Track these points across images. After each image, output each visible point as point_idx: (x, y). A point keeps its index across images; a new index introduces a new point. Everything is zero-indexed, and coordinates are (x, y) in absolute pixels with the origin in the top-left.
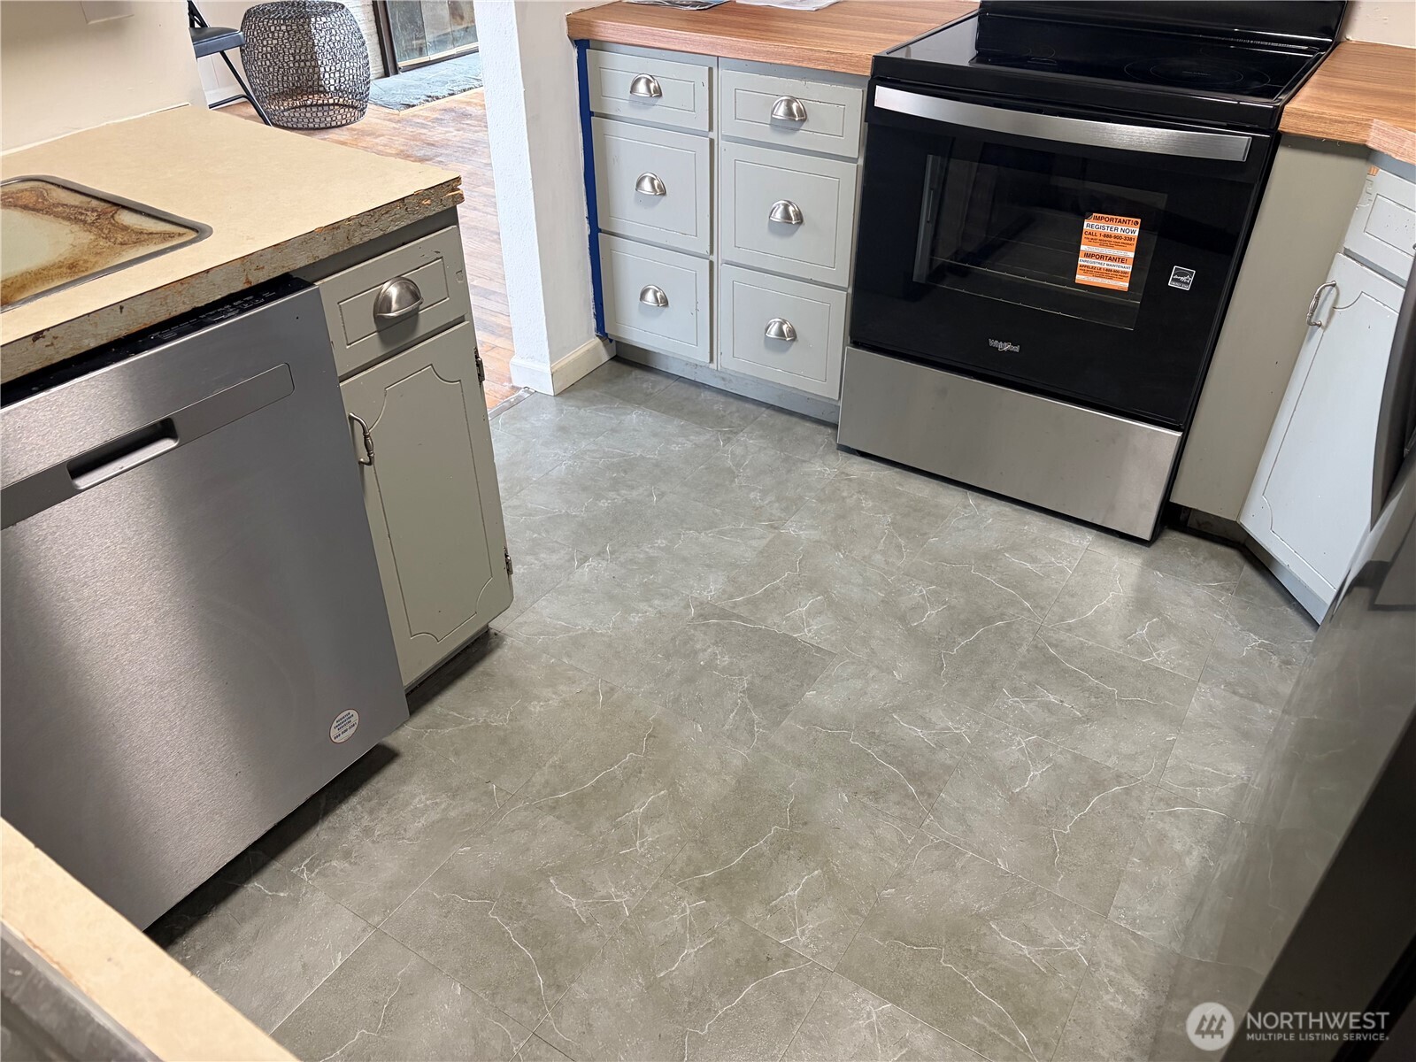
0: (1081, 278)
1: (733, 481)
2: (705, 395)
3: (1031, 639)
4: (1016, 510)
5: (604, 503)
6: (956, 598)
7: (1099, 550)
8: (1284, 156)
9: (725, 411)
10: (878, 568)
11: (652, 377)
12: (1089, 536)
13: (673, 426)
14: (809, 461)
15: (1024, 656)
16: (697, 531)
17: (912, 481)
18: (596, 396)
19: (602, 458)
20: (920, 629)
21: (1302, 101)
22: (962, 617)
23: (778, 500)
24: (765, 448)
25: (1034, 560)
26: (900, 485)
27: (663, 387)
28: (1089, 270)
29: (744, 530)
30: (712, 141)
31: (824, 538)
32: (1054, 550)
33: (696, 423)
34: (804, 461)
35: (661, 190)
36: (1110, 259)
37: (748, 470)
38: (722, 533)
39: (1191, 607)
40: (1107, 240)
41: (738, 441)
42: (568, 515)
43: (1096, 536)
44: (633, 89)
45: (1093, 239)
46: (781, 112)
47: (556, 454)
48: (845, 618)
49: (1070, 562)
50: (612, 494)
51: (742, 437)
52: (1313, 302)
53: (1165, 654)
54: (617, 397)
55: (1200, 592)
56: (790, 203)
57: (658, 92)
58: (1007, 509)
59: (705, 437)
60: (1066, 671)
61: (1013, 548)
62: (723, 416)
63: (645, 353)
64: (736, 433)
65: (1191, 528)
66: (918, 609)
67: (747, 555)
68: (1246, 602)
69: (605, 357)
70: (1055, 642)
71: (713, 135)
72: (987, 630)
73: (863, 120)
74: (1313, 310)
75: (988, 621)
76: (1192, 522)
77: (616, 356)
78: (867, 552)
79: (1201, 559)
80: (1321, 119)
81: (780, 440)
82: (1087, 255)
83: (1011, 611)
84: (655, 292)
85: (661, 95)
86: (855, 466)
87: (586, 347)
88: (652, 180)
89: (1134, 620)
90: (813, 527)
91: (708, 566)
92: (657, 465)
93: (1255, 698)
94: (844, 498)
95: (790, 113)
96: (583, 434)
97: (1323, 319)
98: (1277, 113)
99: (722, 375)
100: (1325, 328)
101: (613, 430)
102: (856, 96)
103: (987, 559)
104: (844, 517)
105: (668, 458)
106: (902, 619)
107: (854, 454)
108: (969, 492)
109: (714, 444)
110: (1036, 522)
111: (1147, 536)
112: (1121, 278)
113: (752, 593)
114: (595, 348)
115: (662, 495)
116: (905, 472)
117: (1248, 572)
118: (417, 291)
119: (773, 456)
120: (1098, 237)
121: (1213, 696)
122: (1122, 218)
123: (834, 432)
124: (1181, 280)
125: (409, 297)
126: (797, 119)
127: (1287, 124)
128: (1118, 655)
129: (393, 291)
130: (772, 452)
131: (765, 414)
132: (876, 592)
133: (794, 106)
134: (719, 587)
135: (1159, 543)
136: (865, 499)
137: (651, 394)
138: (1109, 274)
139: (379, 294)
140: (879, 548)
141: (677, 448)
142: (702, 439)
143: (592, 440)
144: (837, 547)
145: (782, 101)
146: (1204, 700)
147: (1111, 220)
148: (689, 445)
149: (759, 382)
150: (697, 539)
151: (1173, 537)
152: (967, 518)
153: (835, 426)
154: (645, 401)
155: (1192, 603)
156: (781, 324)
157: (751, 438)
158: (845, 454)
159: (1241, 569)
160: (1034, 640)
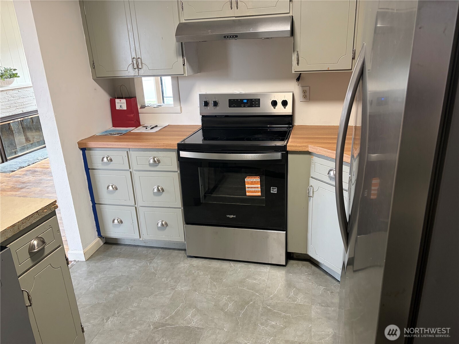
0: (248, 194)
1: (155, 276)
2: (139, 249)
3: (262, 305)
4: (246, 264)
5: (111, 295)
6: (236, 298)
7: (272, 271)
8: (290, 156)
9: (147, 253)
10: (210, 294)
11: (120, 247)
12: (268, 268)
13: (131, 262)
14: (179, 264)
15: (261, 312)
16: (147, 297)
17: (213, 262)
18: (101, 258)
19: (107, 279)
20: (228, 311)
21: (290, 143)
22: (240, 304)
23: (172, 279)
24: (164, 263)
25: (255, 279)
26: (210, 264)
27: (124, 250)
28: (249, 192)
29: (163, 292)
30: (131, 172)
31: (190, 288)
32: (260, 274)
33: (138, 259)
34: (178, 264)
35: (116, 188)
36: (254, 188)
37: (160, 271)
38: (156, 295)
39: (302, 282)
40: (252, 183)
41: (154, 262)
42: (98, 303)
43: (270, 267)
44: (102, 160)
45: (248, 184)
46: (152, 161)
47: (90, 282)
48: (204, 315)
49: (265, 277)
50: (114, 291)
51: (155, 260)
52: (308, 191)
53: (300, 299)
54: (109, 256)
55: (303, 277)
56: (159, 186)
57: (111, 160)
58: (243, 265)
59: (143, 263)
60: (275, 313)
61: (249, 277)
62: (147, 255)
63: (116, 239)
64: (153, 260)
65: (295, 258)
66: (226, 305)
67: (166, 301)
68: (316, 277)
69: (102, 243)
70: (269, 304)
71: (131, 170)
72: (248, 306)
73: (177, 160)
74: (308, 193)
75: (248, 303)
76: (295, 256)
77: (106, 242)
78: (205, 290)
79: (300, 267)
80: (296, 146)
81: (168, 258)
82: (248, 188)
83: (254, 298)
84: (118, 220)
85: (112, 161)
86: (194, 261)
87: (95, 241)
88: (112, 186)
89: (289, 291)
90: (186, 286)
91: (153, 309)
92: (128, 277)
93: (328, 306)
94: (193, 273)
95: (154, 161)
96: (99, 272)
97: (311, 195)
98: (285, 146)
99: (144, 241)
100: (313, 197)
101: (110, 268)
102: (174, 155)
103: (242, 282)
104: (195, 280)
105: (131, 273)
106: (222, 310)
107: (193, 258)
108: (231, 262)
109: (146, 265)
110: (252, 267)
111: (284, 264)
112: (258, 192)
113: (171, 314)
114: (98, 241)
115: (132, 287)
116: (210, 260)
117: (314, 268)
118: (44, 240)
119: (167, 264)
120: (250, 183)
121: (317, 309)
122: (255, 177)
123: (185, 252)
124: (274, 190)
125: (41, 243)
126: (157, 163)
127: (288, 149)
128: (288, 303)
129: (35, 242)
130: (166, 263)
131: (161, 251)
132: (211, 303)
133: (156, 159)
134: (159, 315)
135: (288, 265)
136: (200, 272)
137: (120, 253)
138: (255, 192)
139: (30, 244)
140: (209, 287)
141: (134, 269)
142: (142, 264)
143: (102, 273)
144: (195, 291)
145: (152, 158)
146: (315, 311)
147: (252, 178)
148: (137, 267)
149: (157, 241)
150: (147, 300)
151: (291, 262)
152: (232, 270)
153: (185, 250)
154: (119, 255)
155: (302, 281)
156: (162, 222)
157: (158, 260)
158: (190, 258)
159: (312, 267)
160: (263, 305)
